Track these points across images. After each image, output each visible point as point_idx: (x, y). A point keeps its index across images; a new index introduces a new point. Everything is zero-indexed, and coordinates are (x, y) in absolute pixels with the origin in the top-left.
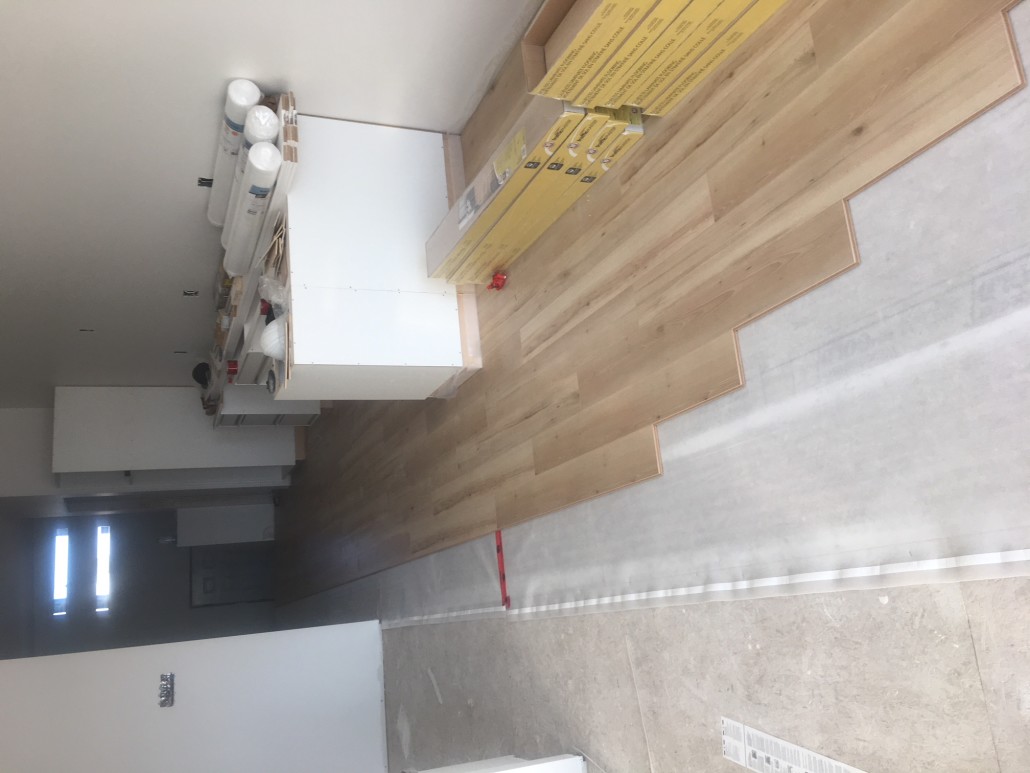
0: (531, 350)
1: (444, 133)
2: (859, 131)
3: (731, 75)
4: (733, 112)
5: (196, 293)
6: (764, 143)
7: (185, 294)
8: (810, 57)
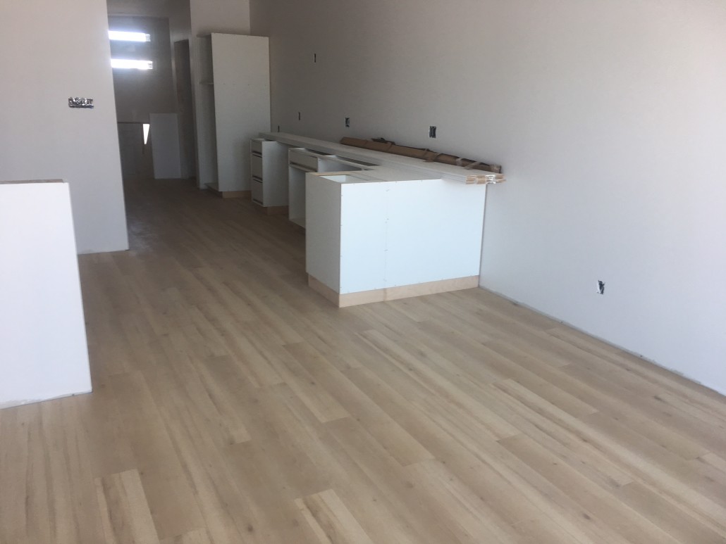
0: (365, 337)
1: (479, 276)
2: (587, 517)
3: (585, 441)
4: (565, 444)
5: (348, 126)
6: (555, 464)
7: (347, 119)
8: (615, 485)
